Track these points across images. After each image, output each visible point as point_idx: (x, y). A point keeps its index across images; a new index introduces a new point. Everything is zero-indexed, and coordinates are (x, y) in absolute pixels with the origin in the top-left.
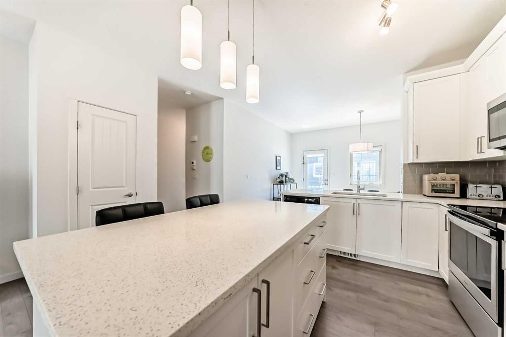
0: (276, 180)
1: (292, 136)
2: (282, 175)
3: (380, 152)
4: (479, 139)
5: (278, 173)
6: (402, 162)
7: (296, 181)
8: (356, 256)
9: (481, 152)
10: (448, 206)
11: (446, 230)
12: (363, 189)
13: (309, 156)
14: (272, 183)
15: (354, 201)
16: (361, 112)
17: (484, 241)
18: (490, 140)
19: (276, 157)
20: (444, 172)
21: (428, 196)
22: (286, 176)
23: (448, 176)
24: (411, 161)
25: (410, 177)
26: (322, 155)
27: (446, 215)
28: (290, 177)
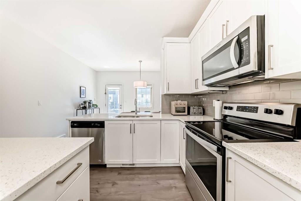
0: (80, 106)
1: (97, 73)
2: (85, 102)
3: (151, 88)
4: (196, 81)
5: (81, 101)
6: (161, 94)
7: (99, 107)
8: (134, 164)
9: (197, 88)
10: (185, 123)
11: (184, 139)
12: (139, 112)
13: (109, 88)
14: (75, 109)
15: (131, 122)
16: (140, 62)
17: (211, 153)
18: (203, 80)
19: (80, 87)
20: (180, 100)
21: (174, 115)
22: (89, 103)
23: (183, 102)
24: (165, 93)
25: (165, 103)
26: (119, 88)
27: (184, 128)
28: (93, 103)
